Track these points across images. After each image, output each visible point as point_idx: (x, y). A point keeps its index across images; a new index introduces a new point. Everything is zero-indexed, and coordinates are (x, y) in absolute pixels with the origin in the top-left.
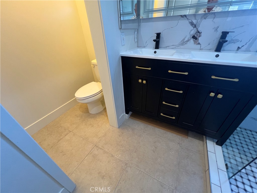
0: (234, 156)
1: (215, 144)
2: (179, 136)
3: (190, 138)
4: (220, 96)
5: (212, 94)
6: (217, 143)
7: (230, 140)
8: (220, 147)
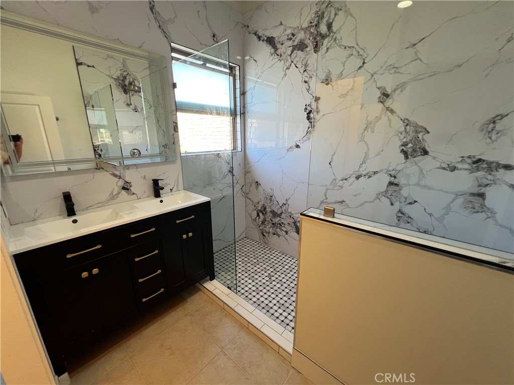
0: (226, 278)
1: (210, 281)
2: (178, 310)
3: (189, 300)
4: (190, 234)
5: (185, 236)
6: (211, 280)
7: (216, 271)
8: (215, 280)
